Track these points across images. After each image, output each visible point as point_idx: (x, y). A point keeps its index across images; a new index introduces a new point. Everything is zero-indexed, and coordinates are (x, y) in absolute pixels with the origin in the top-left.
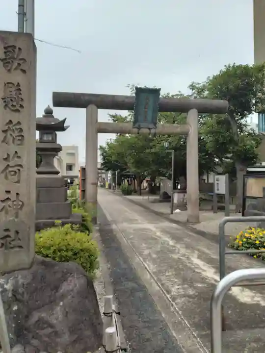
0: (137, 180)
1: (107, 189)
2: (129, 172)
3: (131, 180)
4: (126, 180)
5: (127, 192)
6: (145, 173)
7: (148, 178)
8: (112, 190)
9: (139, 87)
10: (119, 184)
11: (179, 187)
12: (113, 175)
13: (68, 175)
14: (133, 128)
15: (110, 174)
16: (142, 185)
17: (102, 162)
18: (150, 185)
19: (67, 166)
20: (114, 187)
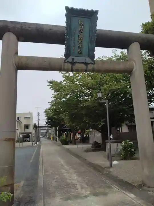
0: (72, 133)
1: (52, 140)
2: (65, 127)
3: (68, 133)
4: (64, 133)
5: (65, 142)
6: (78, 128)
7: (79, 131)
8: (55, 141)
9: (70, 7)
10: (59, 137)
11: (111, 137)
12: (56, 130)
13: (26, 132)
14: (65, 62)
15: (53, 130)
16: (76, 136)
17: (47, 122)
18: (82, 136)
19: (25, 126)
20: (56, 139)
